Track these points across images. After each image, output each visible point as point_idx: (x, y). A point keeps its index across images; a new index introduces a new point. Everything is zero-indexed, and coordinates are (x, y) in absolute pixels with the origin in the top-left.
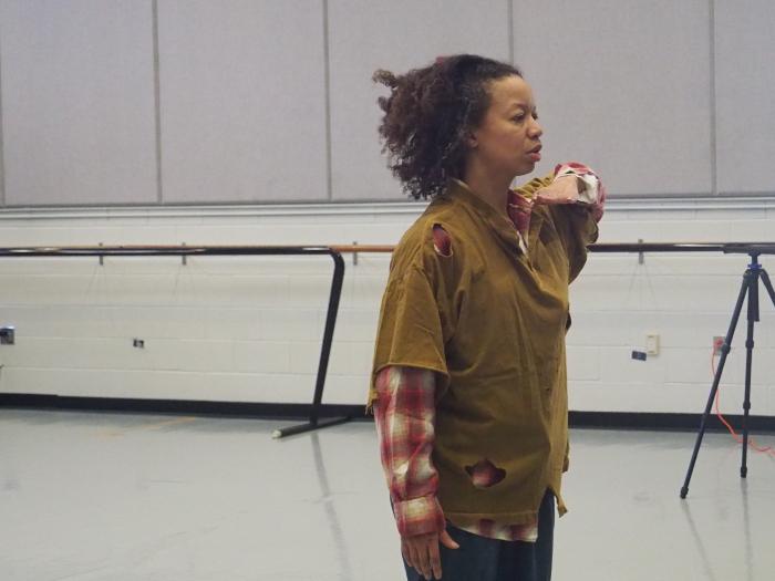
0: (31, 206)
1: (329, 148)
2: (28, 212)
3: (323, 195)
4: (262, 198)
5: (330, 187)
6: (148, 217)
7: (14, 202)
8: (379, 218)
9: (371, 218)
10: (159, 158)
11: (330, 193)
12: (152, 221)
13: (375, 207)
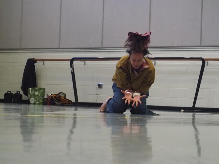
2: (109, 49)
3: (199, 45)
4: (180, 45)
5: (201, 42)
8: (215, 52)
11: (201, 44)
13: (215, 48)
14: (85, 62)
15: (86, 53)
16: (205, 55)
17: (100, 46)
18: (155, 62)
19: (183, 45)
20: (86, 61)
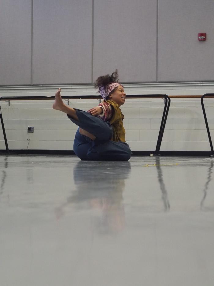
0: (42, 85)
1: (157, 64)
2: (41, 87)
3: (155, 80)
4: (132, 81)
5: (157, 78)
6: (87, 88)
7: (36, 83)
8: (174, 88)
9: (172, 88)
10: (92, 68)
12: (88, 90)
13: (173, 84)
14: (9, 102)
15: (10, 91)
16: (168, 92)
17: (30, 83)
18: (100, 101)
19: (136, 81)
20: (11, 101)
